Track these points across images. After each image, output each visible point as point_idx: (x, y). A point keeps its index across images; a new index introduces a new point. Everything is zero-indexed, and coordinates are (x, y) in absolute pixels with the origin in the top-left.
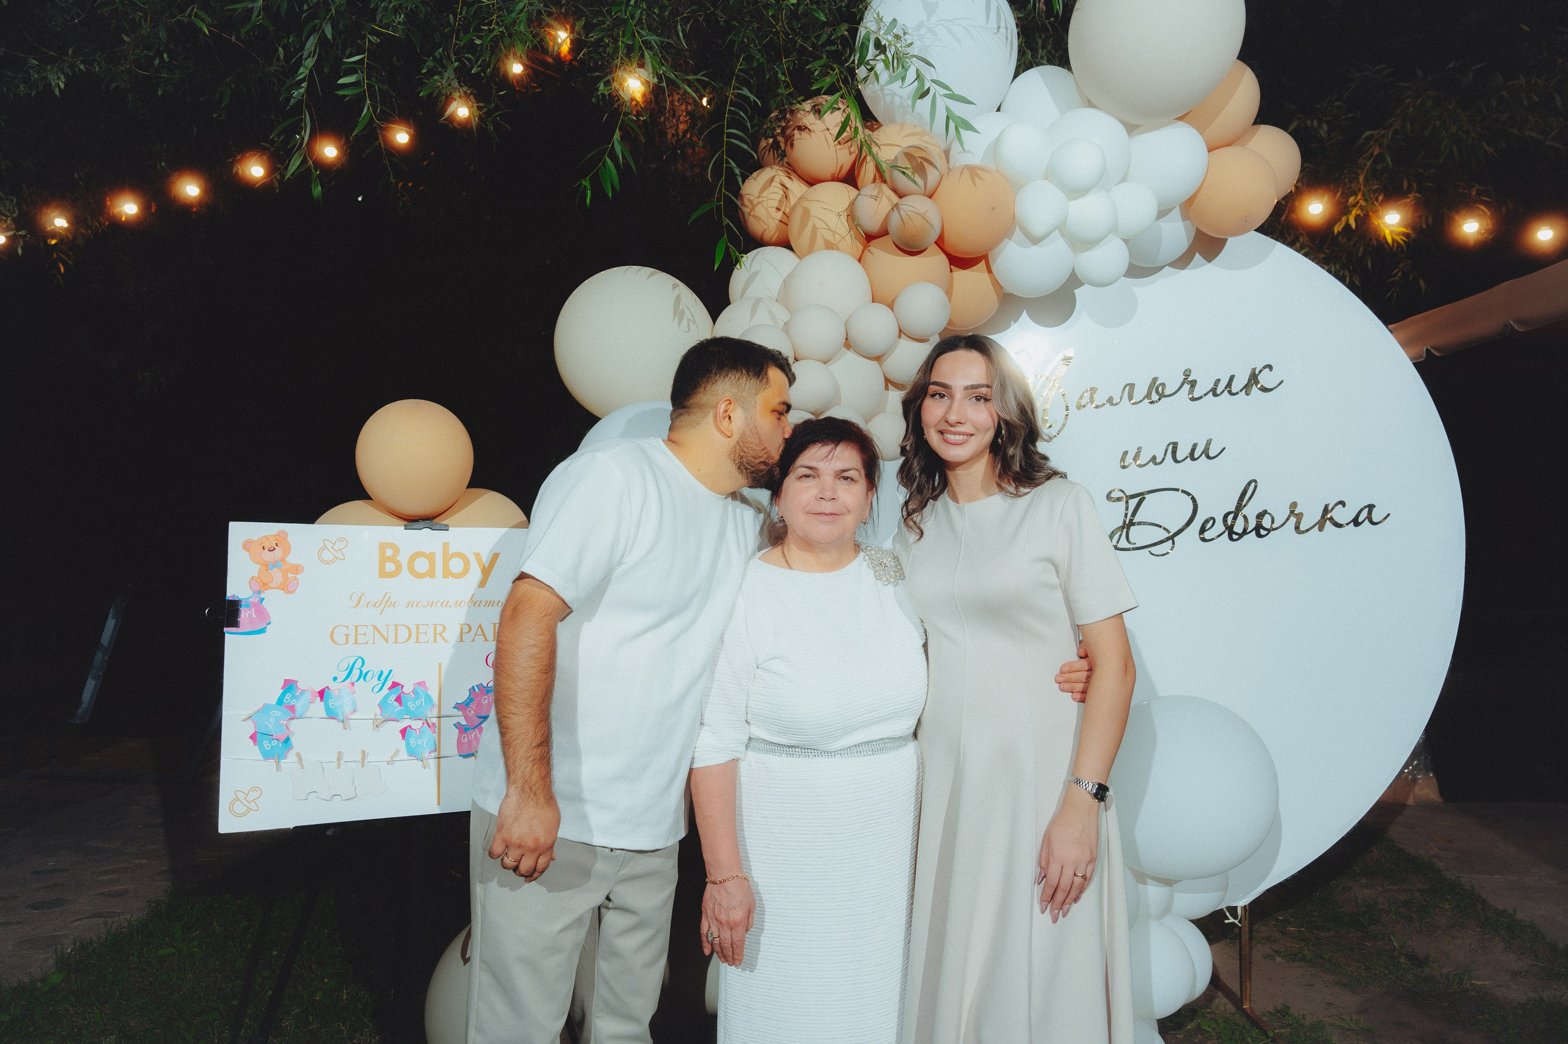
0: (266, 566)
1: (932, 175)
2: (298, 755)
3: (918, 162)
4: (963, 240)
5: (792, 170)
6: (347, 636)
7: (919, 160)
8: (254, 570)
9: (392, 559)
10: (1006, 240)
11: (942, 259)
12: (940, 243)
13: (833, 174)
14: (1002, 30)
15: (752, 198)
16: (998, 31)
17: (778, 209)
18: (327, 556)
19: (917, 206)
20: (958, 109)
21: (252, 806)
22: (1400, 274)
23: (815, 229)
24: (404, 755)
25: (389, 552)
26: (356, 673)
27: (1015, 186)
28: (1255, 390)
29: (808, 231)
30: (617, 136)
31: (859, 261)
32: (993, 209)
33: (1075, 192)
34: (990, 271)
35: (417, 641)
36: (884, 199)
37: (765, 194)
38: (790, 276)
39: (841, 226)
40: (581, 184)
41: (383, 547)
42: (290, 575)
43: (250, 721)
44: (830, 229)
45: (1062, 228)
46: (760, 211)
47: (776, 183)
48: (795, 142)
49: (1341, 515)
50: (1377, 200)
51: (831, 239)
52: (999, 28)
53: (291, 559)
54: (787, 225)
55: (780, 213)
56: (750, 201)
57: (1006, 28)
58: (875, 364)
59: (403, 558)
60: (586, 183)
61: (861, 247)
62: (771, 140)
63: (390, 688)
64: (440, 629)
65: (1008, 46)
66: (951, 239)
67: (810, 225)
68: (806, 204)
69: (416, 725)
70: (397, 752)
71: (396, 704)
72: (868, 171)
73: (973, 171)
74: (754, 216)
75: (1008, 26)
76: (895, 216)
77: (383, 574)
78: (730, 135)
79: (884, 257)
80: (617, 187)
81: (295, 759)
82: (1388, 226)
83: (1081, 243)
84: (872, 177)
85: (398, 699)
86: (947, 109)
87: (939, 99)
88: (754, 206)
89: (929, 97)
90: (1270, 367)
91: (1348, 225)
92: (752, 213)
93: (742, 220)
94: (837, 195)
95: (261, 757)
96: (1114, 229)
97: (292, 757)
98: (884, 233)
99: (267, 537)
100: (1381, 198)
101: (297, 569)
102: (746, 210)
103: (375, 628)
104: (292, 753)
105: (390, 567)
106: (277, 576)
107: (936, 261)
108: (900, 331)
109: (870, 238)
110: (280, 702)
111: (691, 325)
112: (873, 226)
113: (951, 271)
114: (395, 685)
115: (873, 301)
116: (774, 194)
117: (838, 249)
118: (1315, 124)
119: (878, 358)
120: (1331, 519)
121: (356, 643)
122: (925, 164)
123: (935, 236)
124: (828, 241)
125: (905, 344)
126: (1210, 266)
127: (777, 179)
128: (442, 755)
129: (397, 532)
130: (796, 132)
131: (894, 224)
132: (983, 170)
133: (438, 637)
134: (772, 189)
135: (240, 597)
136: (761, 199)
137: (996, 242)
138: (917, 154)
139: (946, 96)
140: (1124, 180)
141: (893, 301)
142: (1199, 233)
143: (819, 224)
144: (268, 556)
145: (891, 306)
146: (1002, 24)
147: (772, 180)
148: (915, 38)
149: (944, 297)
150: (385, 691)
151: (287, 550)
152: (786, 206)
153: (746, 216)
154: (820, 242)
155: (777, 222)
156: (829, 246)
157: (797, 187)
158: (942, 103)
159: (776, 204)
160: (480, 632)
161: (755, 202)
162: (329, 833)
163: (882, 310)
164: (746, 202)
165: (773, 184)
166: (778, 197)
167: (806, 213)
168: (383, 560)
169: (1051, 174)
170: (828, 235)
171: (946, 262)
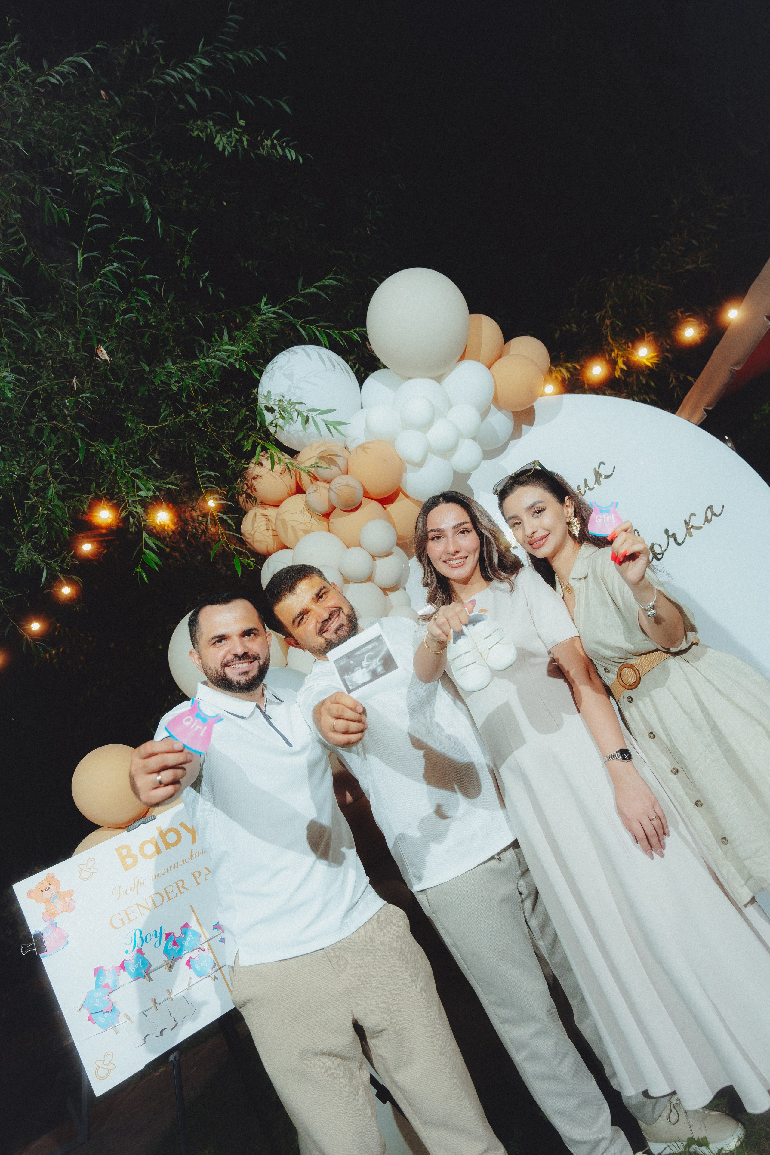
0: (48, 901)
1: (340, 461)
2: (126, 1015)
3: (329, 459)
4: (380, 488)
5: (264, 503)
6: (122, 919)
7: (328, 457)
8: (42, 908)
9: (129, 855)
10: (404, 474)
12: (367, 495)
13: (288, 493)
14: (337, 367)
15: (248, 532)
16: (335, 368)
17: (268, 530)
18: (85, 875)
19: (341, 482)
20: (329, 417)
21: (111, 1066)
22: (674, 380)
23: (293, 527)
24: (196, 979)
25: (125, 852)
26: (139, 941)
27: (391, 442)
28: (602, 480)
29: (290, 531)
30: (145, 536)
31: (329, 532)
32: (385, 460)
33: (426, 426)
34: (407, 496)
35: (170, 899)
36: (322, 489)
37: (255, 526)
39: (306, 517)
40: (137, 572)
41: (118, 850)
42: (67, 899)
43: (83, 1009)
44: (302, 523)
45: (431, 450)
46: (258, 537)
47: (259, 516)
48: (256, 487)
49: (696, 521)
50: (629, 347)
51: (306, 528)
52: (334, 367)
53: (63, 888)
54: (277, 535)
55: (270, 531)
56: (249, 534)
57: (339, 364)
58: (369, 584)
59: (135, 851)
60: (139, 570)
61: (326, 524)
62: (244, 495)
63: (166, 939)
64: (180, 884)
65: (345, 372)
66: (371, 490)
67: (289, 527)
68: (281, 517)
69: (194, 954)
70: (190, 979)
71: (175, 947)
72: (306, 480)
73: (363, 447)
74: (257, 541)
75: (339, 363)
76: (332, 494)
77: (127, 867)
79: (340, 520)
81: (125, 1019)
82: (643, 357)
83: (448, 452)
84: (310, 482)
85: (175, 943)
86: (324, 421)
87: (316, 418)
88: (253, 536)
89: (310, 420)
90: (603, 463)
91: (622, 370)
92: (254, 540)
93: (251, 548)
95: (102, 1030)
97: (122, 1019)
98: (333, 508)
99: (41, 883)
100: (630, 345)
101: (70, 893)
102: (250, 541)
103: (138, 905)
104: (121, 1016)
105: (130, 861)
106: (58, 904)
107: (371, 507)
108: (373, 557)
109: (327, 516)
110: (97, 985)
112: (324, 507)
113: (385, 508)
114: (168, 935)
115: (348, 548)
116: (261, 522)
117: (313, 531)
118: (567, 326)
119: (369, 579)
120: (692, 526)
121: (130, 921)
122: (333, 457)
123: (361, 493)
124: (305, 530)
125: (379, 562)
126: (534, 427)
127: (258, 514)
128: (221, 966)
129: (124, 837)
130: (253, 481)
131: (335, 500)
132: (367, 443)
133: (181, 889)
134: (258, 521)
135: (41, 930)
136: (255, 529)
137: (400, 478)
138: (325, 454)
139: (318, 414)
140: (451, 406)
141: (360, 543)
142: (514, 413)
143: (294, 524)
144: (46, 895)
145: (360, 546)
146: (335, 363)
147: (255, 515)
148: (291, 396)
149: (388, 524)
150: (164, 942)
151: (58, 884)
152: (272, 525)
153: (252, 543)
154: (300, 533)
155: (271, 537)
156: (307, 532)
157: (271, 512)
158: (319, 419)
159: (265, 528)
160: (207, 872)
161: (253, 533)
162: (171, 1058)
163: (356, 550)
164: (248, 536)
165: (257, 517)
166: (264, 523)
167: (284, 522)
168: (123, 858)
169: (407, 425)
170: (303, 527)
171: (378, 505)
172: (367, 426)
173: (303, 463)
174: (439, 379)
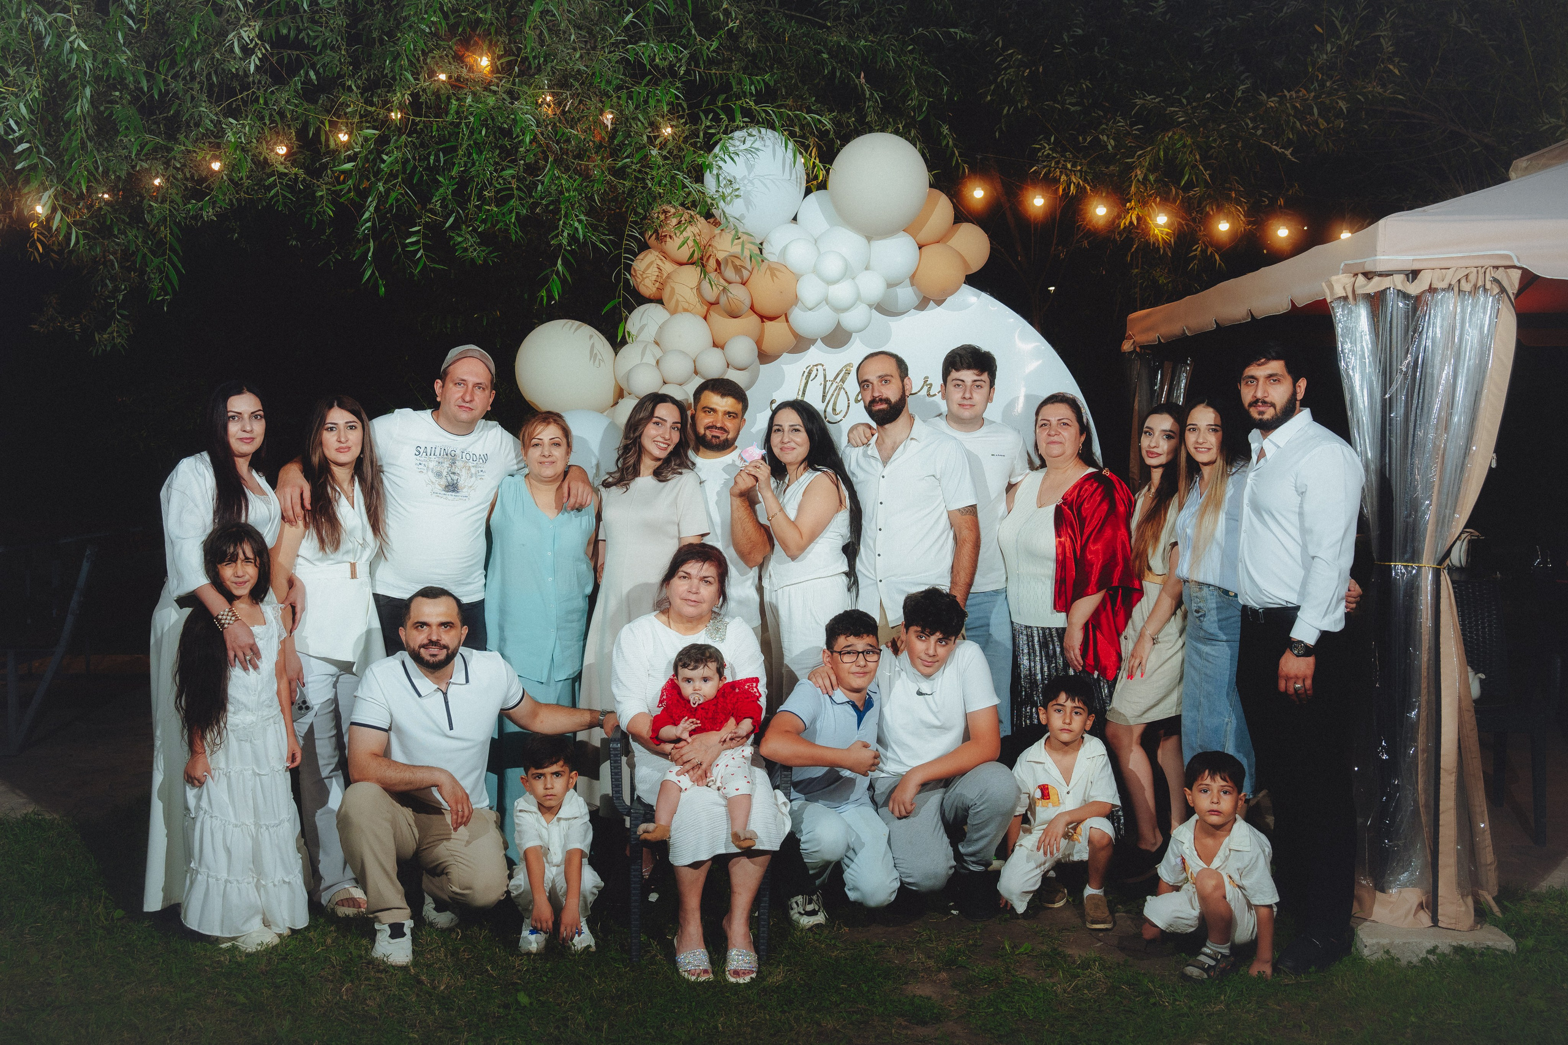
4: (766, 308)
5: (665, 255)
10: (794, 308)
11: (755, 319)
12: (752, 308)
13: (690, 260)
17: (656, 281)
19: (738, 293)
23: (677, 301)
27: (797, 277)
30: (559, 262)
31: (705, 318)
32: (784, 292)
33: (830, 282)
34: (787, 321)
36: (719, 284)
38: (664, 324)
39: (693, 298)
44: (686, 299)
45: (826, 300)
46: (643, 281)
47: (655, 265)
48: (667, 241)
50: (1151, 205)
51: (689, 306)
52: (792, 178)
54: (662, 290)
55: (657, 283)
57: (797, 177)
60: (544, 294)
61: (705, 311)
65: (800, 183)
66: (759, 307)
67: (675, 298)
68: (673, 284)
72: (712, 263)
73: (773, 271)
74: (640, 283)
76: (724, 294)
78: (626, 258)
80: (560, 291)
82: (1157, 225)
83: (838, 310)
84: (713, 267)
88: (641, 279)
92: (639, 281)
94: (690, 275)
96: (858, 298)
98: (717, 303)
102: (635, 278)
107: (752, 319)
108: (729, 364)
109: (710, 305)
111: (602, 364)
112: (712, 299)
113: (763, 322)
115: (712, 346)
116: (653, 272)
117: (691, 312)
123: (749, 306)
126: (939, 309)
127: (655, 258)
131: (723, 300)
134: (652, 267)
136: (644, 274)
137: (788, 308)
138: (736, 261)
140: (866, 270)
141: (724, 346)
142: (925, 293)
143: (681, 293)
145: (724, 349)
147: (652, 263)
149: (755, 345)
152: (661, 278)
153: (635, 281)
154: (680, 308)
155: (655, 289)
156: (687, 310)
157: (668, 267)
159: (654, 278)
163: (718, 351)
166: (656, 272)
167: (673, 289)
169: (815, 271)
170: (686, 306)
171: (758, 319)
172: (785, 248)
173: (716, 248)
174: (869, 239)
